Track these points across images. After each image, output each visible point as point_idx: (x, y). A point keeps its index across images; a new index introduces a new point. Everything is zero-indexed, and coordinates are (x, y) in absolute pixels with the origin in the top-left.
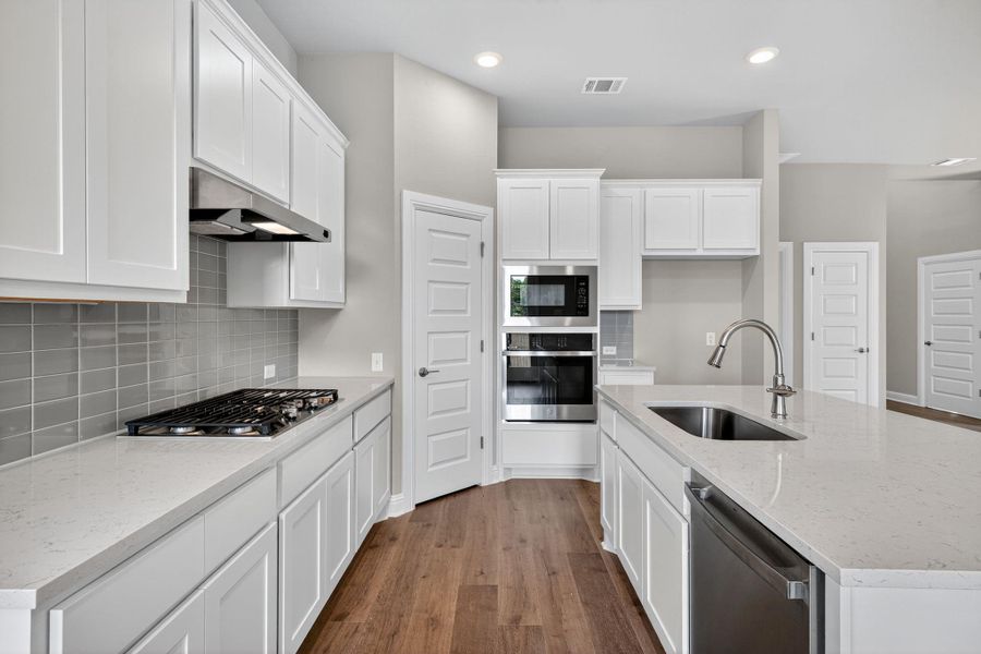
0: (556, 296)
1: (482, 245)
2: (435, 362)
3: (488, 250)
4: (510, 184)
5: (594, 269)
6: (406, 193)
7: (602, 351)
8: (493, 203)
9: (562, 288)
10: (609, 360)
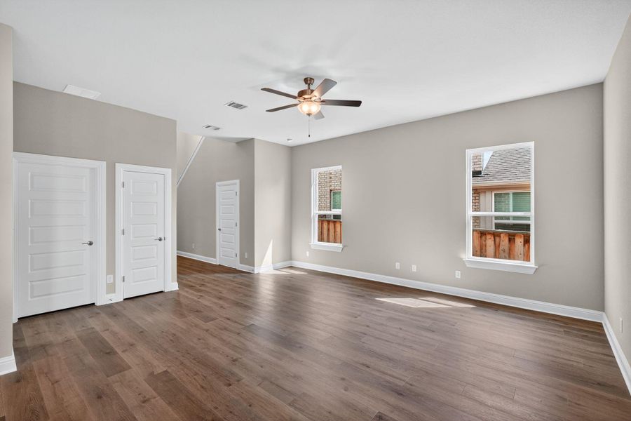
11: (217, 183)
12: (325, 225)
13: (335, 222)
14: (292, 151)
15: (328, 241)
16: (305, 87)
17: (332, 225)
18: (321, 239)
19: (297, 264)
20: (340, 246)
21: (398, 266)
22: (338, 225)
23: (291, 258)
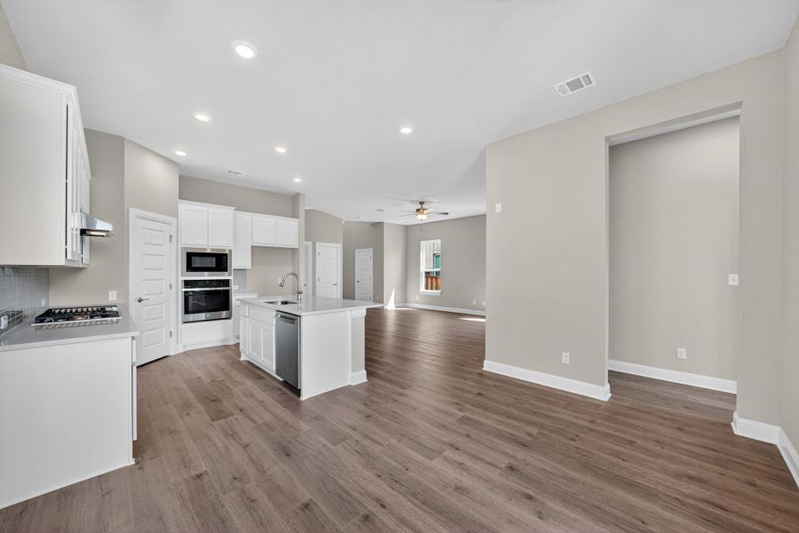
0: (212, 262)
1: (171, 237)
2: (146, 295)
3: (174, 239)
4: (185, 207)
5: (230, 251)
6: (131, 209)
7: (234, 287)
8: (176, 216)
9: (214, 259)
10: (237, 292)
11: (356, 250)
12: (430, 280)
13: (436, 278)
14: (407, 228)
15: (432, 289)
16: (419, 207)
17: (434, 280)
18: (427, 288)
19: (410, 305)
20: (439, 291)
21: (474, 302)
22: (439, 280)
23: (406, 301)
